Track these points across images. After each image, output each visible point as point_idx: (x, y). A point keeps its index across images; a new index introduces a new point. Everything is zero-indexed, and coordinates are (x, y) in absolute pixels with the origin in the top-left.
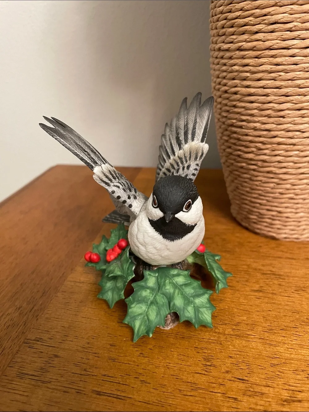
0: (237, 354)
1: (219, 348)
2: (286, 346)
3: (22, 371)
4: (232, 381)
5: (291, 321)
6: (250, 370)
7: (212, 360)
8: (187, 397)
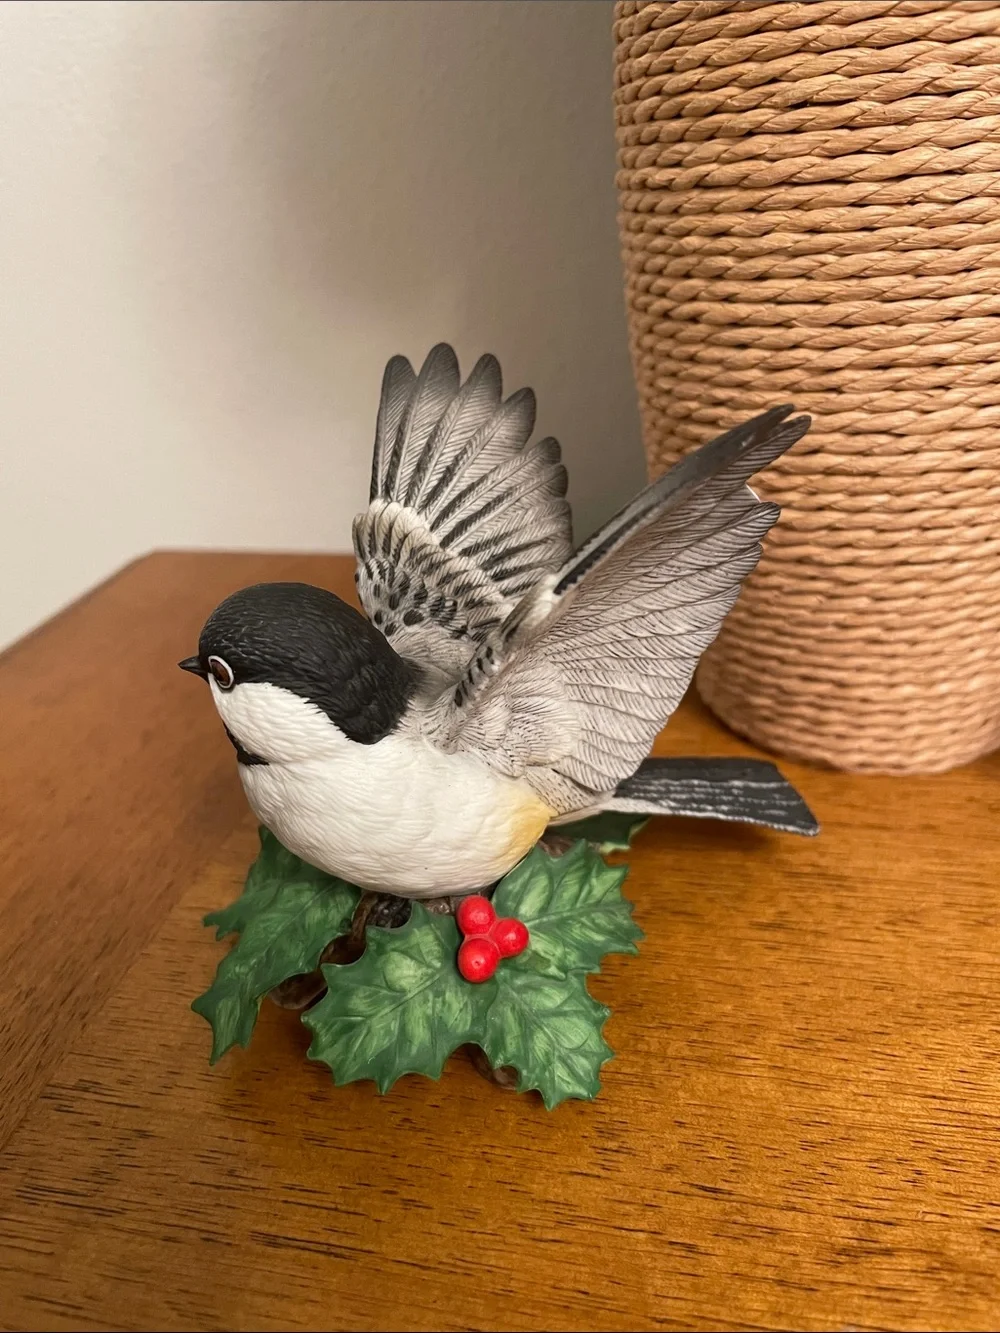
0: (700, 1115)
1: (645, 1099)
2: (852, 1087)
3: (34, 1181)
4: (683, 1196)
5: (868, 1014)
6: (737, 1161)
7: (622, 1133)
8: (542, 1245)
